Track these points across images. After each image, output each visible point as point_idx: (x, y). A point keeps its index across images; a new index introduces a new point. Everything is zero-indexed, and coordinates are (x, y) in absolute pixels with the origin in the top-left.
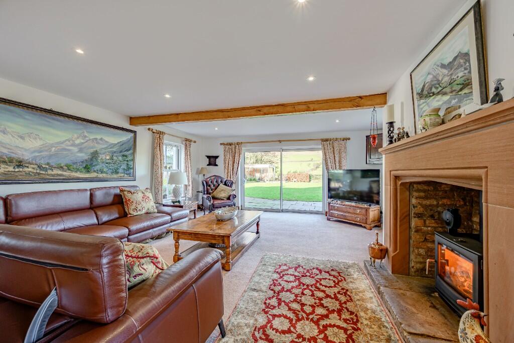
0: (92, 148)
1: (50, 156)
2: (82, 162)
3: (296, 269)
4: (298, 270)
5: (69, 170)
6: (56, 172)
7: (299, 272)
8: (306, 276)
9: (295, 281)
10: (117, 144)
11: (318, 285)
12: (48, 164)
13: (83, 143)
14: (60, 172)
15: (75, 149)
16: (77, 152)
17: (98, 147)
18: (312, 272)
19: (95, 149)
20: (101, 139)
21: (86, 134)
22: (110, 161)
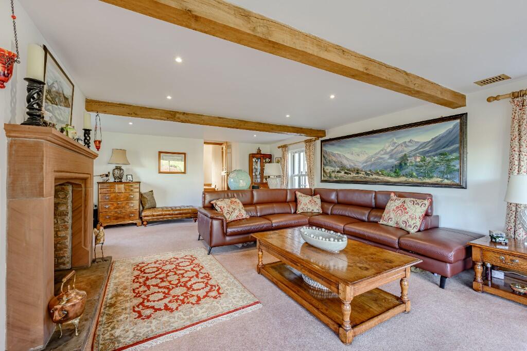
0: (401, 152)
1: (372, 165)
2: (393, 167)
3: (199, 299)
4: (195, 298)
5: (383, 174)
6: (375, 176)
7: (193, 296)
8: (182, 295)
9: (191, 286)
10: (430, 142)
11: (166, 291)
12: (370, 171)
13: (393, 150)
14: (377, 177)
15: (387, 157)
16: (388, 159)
17: (407, 150)
18: (177, 302)
19: (404, 153)
20: (410, 141)
21: (395, 140)
22: (422, 163)
